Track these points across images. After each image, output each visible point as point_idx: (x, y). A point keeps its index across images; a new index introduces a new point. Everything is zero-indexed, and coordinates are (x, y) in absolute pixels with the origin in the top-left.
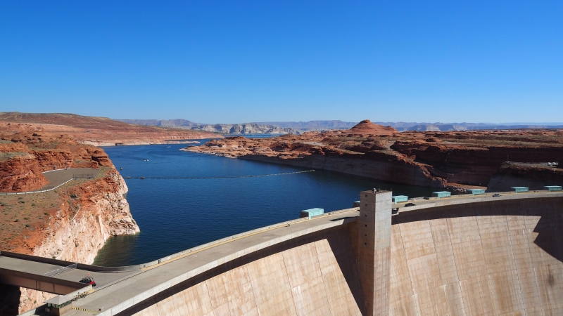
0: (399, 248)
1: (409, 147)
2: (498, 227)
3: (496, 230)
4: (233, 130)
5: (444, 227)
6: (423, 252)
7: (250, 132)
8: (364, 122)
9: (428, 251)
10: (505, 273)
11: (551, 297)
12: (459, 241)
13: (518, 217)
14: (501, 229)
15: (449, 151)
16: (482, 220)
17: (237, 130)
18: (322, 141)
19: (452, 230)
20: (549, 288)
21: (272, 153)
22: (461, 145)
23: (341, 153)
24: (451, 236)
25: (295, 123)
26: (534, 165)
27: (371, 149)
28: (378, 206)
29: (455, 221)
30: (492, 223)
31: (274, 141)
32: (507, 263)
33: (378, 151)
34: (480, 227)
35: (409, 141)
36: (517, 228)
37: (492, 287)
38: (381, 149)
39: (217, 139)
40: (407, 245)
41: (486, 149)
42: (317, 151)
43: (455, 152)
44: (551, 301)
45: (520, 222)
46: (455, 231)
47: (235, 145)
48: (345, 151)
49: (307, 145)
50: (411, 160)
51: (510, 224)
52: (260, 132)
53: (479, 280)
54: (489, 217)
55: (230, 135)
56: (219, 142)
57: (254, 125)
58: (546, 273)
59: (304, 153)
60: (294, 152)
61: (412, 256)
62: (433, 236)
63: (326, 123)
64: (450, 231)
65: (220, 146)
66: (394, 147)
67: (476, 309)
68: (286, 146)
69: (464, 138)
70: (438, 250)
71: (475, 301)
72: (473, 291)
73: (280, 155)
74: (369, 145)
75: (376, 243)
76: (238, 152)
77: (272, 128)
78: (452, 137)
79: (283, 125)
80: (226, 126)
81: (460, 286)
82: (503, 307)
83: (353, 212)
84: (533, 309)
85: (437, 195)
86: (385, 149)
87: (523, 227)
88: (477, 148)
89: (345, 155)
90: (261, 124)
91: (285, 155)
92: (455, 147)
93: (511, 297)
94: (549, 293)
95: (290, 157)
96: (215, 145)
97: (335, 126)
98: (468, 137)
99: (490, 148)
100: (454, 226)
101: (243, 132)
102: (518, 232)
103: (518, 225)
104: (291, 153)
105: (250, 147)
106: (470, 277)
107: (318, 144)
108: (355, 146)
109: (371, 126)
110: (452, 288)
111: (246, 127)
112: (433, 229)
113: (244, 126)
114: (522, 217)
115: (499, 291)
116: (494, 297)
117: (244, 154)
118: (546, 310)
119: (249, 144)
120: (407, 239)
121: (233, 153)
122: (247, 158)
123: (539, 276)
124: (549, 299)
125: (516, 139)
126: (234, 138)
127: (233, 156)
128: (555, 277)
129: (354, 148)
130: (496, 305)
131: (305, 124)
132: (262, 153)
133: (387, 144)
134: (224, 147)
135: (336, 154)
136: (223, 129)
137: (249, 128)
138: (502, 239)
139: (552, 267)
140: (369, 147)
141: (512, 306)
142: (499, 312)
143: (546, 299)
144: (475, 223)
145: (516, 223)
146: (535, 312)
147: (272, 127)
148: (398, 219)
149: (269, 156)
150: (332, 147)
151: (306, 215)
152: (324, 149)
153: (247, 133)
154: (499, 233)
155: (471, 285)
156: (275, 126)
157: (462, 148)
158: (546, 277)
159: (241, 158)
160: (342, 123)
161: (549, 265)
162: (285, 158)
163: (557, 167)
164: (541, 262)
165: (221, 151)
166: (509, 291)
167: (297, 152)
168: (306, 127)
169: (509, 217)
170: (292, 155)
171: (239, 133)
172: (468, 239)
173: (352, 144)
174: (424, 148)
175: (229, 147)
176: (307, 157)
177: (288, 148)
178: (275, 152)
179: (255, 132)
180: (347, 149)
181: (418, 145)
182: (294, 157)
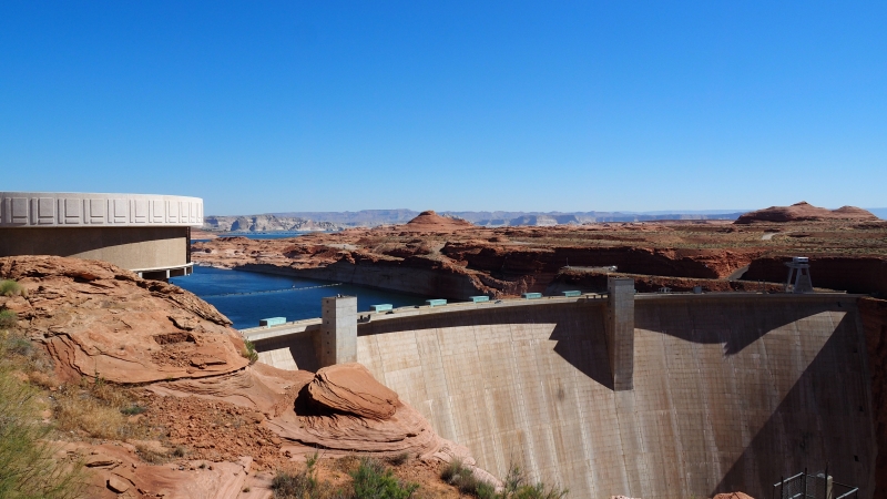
0: (375, 359)
1: (462, 249)
2: (500, 337)
3: (497, 340)
4: (236, 225)
5: (431, 338)
6: (406, 364)
7: (264, 228)
8: (426, 213)
9: (412, 363)
10: (505, 388)
11: (560, 414)
12: (451, 353)
13: (524, 325)
14: (503, 340)
15: (507, 254)
16: (480, 330)
17: (242, 226)
18: (357, 243)
19: (442, 340)
20: (558, 404)
21: (284, 261)
22: (524, 246)
23: (376, 260)
24: (442, 347)
25: (337, 214)
26: (589, 270)
27: (413, 254)
28: (339, 312)
29: (447, 331)
30: (492, 333)
31: (291, 244)
32: (509, 377)
33: (421, 256)
34: (478, 337)
35: (461, 242)
36: (522, 338)
37: (489, 402)
38: (427, 252)
39: (204, 241)
40: (386, 357)
41: (550, 251)
42: (345, 256)
44: (560, 418)
46: (446, 342)
47: (230, 250)
48: (381, 256)
49: (334, 248)
50: (463, 268)
51: (515, 333)
52: (281, 228)
53: (473, 395)
54: (489, 326)
56: (206, 246)
57: (272, 218)
58: (556, 388)
59: (328, 260)
60: (315, 259)
61: (391, 368)
62: (418, 346)
63: (386, 213)
64: (440, 342)
65: (208, 251)
66: (444, 251)
67: (469, 427)
68: (305, 250)
69: (540, 236)
70: (424, 363)
71: (467, 418)
72: (465, 406)
73: (294, 263)
74: (413, 247)
75: (338, 351)
76: (234, 260)
77: (300, 222)
78: (525, 235)
79: (321, 219)
80: (225, 219)
81: (450, 402)
82: (502, 424)
84: (538, 427)
85: (429, 304)
86: (431, 253)
87: (530, 337)
88: (540, 250)
89: (381, 262)
90: (282, 215)
91: (302, 263)
92: (517, 249)
93: (512, 413)
94: (559, 409)
95: (307, 266)
96: (199, 250)
97: (400, 218)
98: (544, 235)
99: (558, 249)
100: (445, 337)
101: (252, 228)
102: (524, 343)
103: (524, 335)
104: (310, 261)
105: (253, 252)
106: (463, 392)
107: (348, 247)
108: (395, 250)
109: (436, 219)
110: (440, 404)
111: (258, 221)
112: (419, 339)
113: (254, 219)
114: (529, 325)
115: (498, 408)
116: (491, 413)
117: (242, 263)
118: (554, 428)
119: (251, 249)
120: (385, 350)
121: (227, 262)
122: (248, 268)
123: (547, 391)
124: (557, 416)
125: (599, 237)
126: (230, 239)
127: (226, 266)
128: (566, 391)
129: (395, 253)
130: (493, 423)
131: (354, 214)
132: (268, 261)
133: (435, 249)
134: (214, 252)
135: (368, 261)
136: (220, 223)
137: (262, 222)
138: (504, 351)
139: (562, 381)
140: (413, 251)
141: (513, 423)
142: (498, 430)
143: (554, 415)
144: (472, 333)
145: (521, 333)
146: (540, 430)
147: (300, 220)
148: (366, 329)
149: (278, 265)
150: (365, 252)
151: (265, 324)
152: (354, 254)
153: (259, 230)
154: (500, 344)
155: (464, 400)
156: (304, 219)
157: (523, 250)
158: (556, 392)
159: (238, 269)
160: (411, 213)
162: (300, 267)
163: (617, 271)
164: (550, 376)
165: (209, 260)
166: (511, 407)
167: (317, 259)
168: (355, 220)
169: (514, 326)
170: (311, 264)
171: (246, 230)
172: (462, 351)
173: (391, 246)
174: (478, 251)
175: (221, 253)
176: (330, 266)
177: (308, 253)
178: (287, 260)
179: (273, 228)
180: (385, 253)
181: (473, 247)
182: (313, 267)
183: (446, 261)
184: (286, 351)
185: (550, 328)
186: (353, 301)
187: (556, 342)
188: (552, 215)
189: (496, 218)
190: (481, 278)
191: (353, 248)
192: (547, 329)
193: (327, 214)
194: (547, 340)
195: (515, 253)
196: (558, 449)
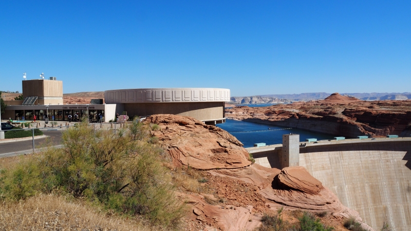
0: (308, 165)
1: (354, 112)
2: (374, 157)
3: (372, 159)
4: (243, 101)
5: (337, 156)
6: (323, 168)
7: (256, 102)
8: (334, 94)
9: (327, 168)
10: (377, 183)
11: (408, 199)
12: (347, 164)
13: (388, 152)
14: (376, 159)
15: (378, 115)
16: (363, 153)
17: (246, 101)
18: (300, 109)
19: (343, 157)
20: (407, 194)
21: (265, 117)
22: (388, 111)
23: (309, 117)
24: (342, 161)
25: (290, 95)
27: (329, 114)
28: (290, 141)
29: (346, 153)
30: (370, 155)
31: (268, 109)
32: (379, 178)
33: (331, 115)
34: (362, 157)
35: (353, 108)
36: (387, 158)
37: (368, 190)
38: (335, 114)
39: (230, 108)
40: (313, 164)
41: (404, 113)
42: (293, 115)
43: (383, 115)
44: (408, 202)
45: (389, 155)
47: (241, 112)
48: (311, 115)
49: (288, 112)
50: (354, 122)
51: (382, 156)
52: (263, 102)
53: (359, 185)
54: (368, 151)
55: (240, 104)
56: (231, 110)
57: (259, 97)
58: (406, 185)
59: (285, 117)
61: (316, 169)
62: (330, 160)
63: (314, 94)
64: (341, 158)
65: (231, 112)
66: (344, 113)
67: (356, 201)
68: (274, 112)
69: (398, 105)
70: (333, 168)
71: (356, 197)
72: (355, 191)
73: (269, 118)
74: (328, 111)
75: (290, 160)
76: (242, 117)
77: (272, 99)
78: (389, 105)
79: (281, 97)
80: (238, 98)
81: (346, 188)
82: (374, 201)
83: (281, 145)
84: (395, 205)
85: (336, 139)
86: (337, 114)
87: (391, 158)
88: (398, 112)
89: (311, 118)
90: (264, 96)
91: (273, 118)
92: (383, 112)
93: (380, 197)
94: (408, 196)
95: (276, 120)
96: (228, 112)
97: (321, 97)
98: (400, 105)
99: (408, 112)
100: (344, 156)
101: (250, 102)
102: (387, 161)
103: (388, 157)
104: (277, 117)
105: (251, 113)
106: (353, 184)
107: (295, 111)
108: (318, 112)
109: (339, 97)
110: (341, 189)
111: (253, 99)
112: (330, 156)
113: (251, 98)
114: (391, 152)
115: (372, 193)
116: (369, 195)
117: (246, 118)
118: (405, 207)
119: (250, 111)
120: (313, 161)
121: (239, 117)
122: (249, 120)
123: (401, 187)
124: (407, 200)
126: (241, 107)
127: (239, 119)
129: (318, 114)
130: (370, 201)
131: (298, 95)
132: (257, 117)
133: (339, 112)
134: (234, 113)
135: (305, 118)
136: (236, 100)
137: (255, 99)
138: (376, 164)
139: (410, 182)
140: (327, 113)
141: (381, 202)
142: (372, 204)
143: (405, 200)
144: (359, 154)
145: (386, 155)
146: (397, 207)
148: (304, 150)
149: (262, 119)
150: (304, 113)
151: (256, 146)
152: (298, 114)
153: (254, 103)
154: (374, 161)
155: (354, 188)
156: (274, 98)
157: (388, 113)
158: (406, 188)
159: (244, 120)
160: (326, 94)
161: (408, 181)
162: (272, 120)
164: (403, 179)
165: (232, 116)
166: (380, 194)
167: (280, 117)
168: (298, 98)
169: (382, 152)
170: (277, 119)
171: (248, 103)
172: (353, 163)
173: (317, 110)
174: (362, 113)
175: (237, 114)
176: (286, 120)
177: (276, 113)
178: (266, 117)
179: (260, 102)
180: (313, 114)
181: (359, 111)
182: (278, 120)
183: (345, 118)
184: (266, 158)
185: (403, 153)
186: (297, 137)
187: (406, 161)
188: (404, 94)
189: (372, 96)
190: (364, 127)
191: (297, 111)
192: (401, 154)
193: (285, 95)
194: (401, 160)
195: (383, 114)
196: (407, 218)
